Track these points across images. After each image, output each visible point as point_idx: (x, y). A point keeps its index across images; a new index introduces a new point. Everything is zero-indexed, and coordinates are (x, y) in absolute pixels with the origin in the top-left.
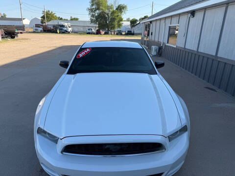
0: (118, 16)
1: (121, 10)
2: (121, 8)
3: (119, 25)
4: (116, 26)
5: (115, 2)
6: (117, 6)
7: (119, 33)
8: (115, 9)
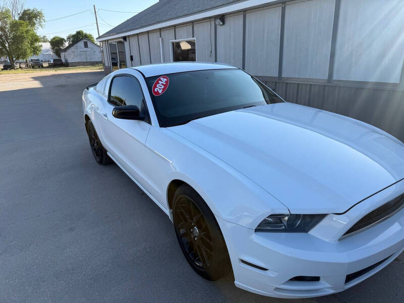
0: (27, 32)
1: (30, 19)
2: (30, 17)
3: (36, 50)
4: (29, 51)
5: (14, 5)
6: (20, 11)
7: (37, 65)
8: (17, 18)
